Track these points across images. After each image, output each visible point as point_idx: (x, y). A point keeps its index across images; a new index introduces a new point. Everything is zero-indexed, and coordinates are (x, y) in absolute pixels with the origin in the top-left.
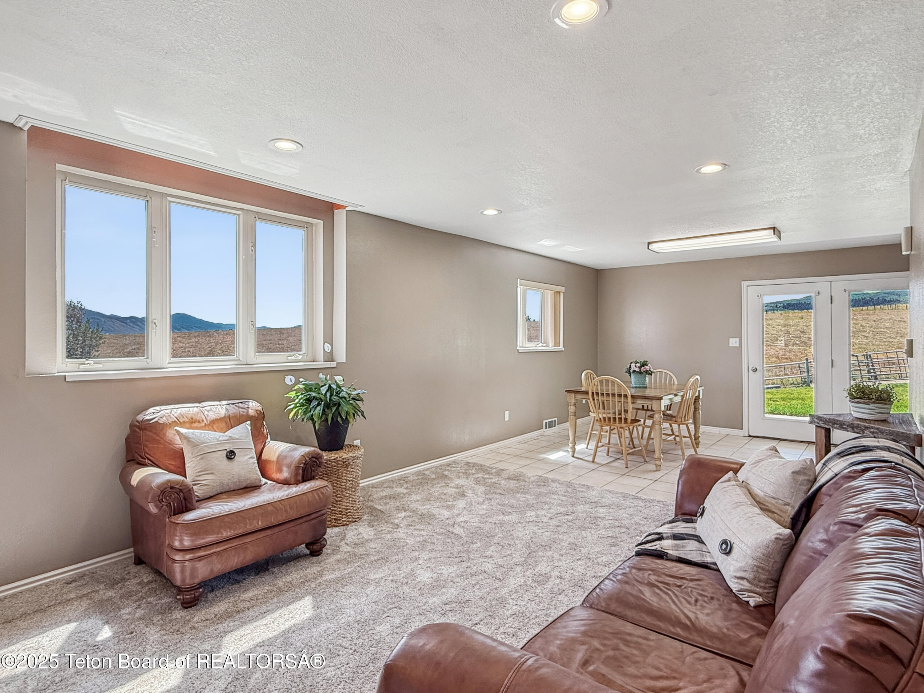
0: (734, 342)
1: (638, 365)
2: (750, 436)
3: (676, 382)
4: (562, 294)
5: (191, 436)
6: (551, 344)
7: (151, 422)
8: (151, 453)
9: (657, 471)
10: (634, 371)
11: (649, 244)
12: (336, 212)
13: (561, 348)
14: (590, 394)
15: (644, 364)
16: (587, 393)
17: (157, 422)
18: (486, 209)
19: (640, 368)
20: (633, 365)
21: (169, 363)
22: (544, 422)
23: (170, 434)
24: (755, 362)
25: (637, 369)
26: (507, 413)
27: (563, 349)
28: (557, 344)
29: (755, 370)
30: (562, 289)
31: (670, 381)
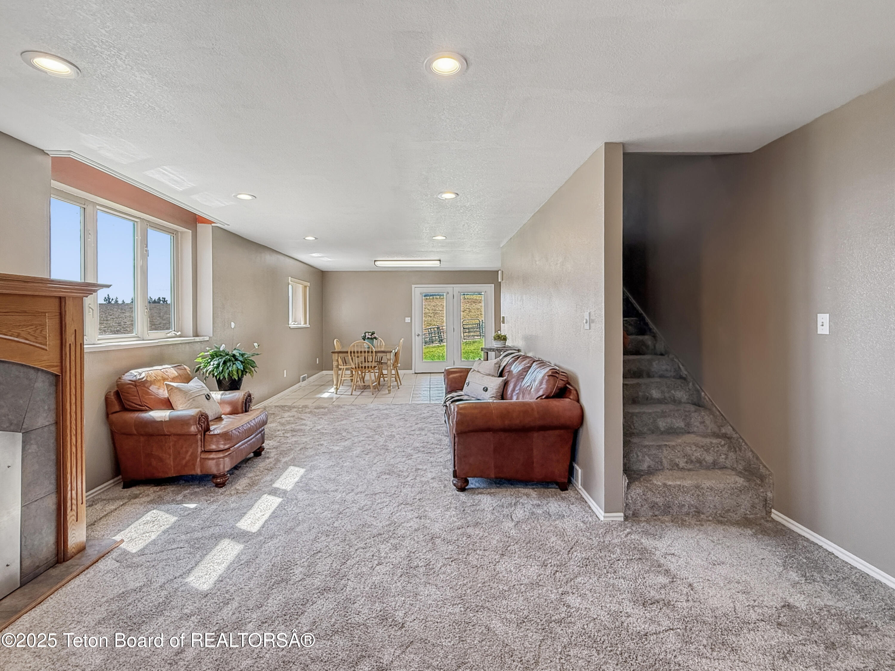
0: (408, 320)
1: (370, 334)
2: (415, 373)
3: (384, 344)
4: (308, 288)
5: (179, 386)
6: (302, 323)
7: (143, 380)
8: (148, 402)
9: (389, 393)
10: (368, 338)
11: (375, 261)
12: (199, 225)
13: (308, 325)
14: (349, 353)
15: (373, 333)
16: (347, 352)
17: (146, 380)
18: (307, 237)
19: (371, 335)
20: (367, 334)
21: (98, 340)
22: (302, 377)
23: (153, 389)
24: (418, 332)
25: (370, 337)
26: (285, 371)
27: (309, 326)
28: (305, 323)
29: (419, 335)
30: (309, 284)
31: (380, 344)
